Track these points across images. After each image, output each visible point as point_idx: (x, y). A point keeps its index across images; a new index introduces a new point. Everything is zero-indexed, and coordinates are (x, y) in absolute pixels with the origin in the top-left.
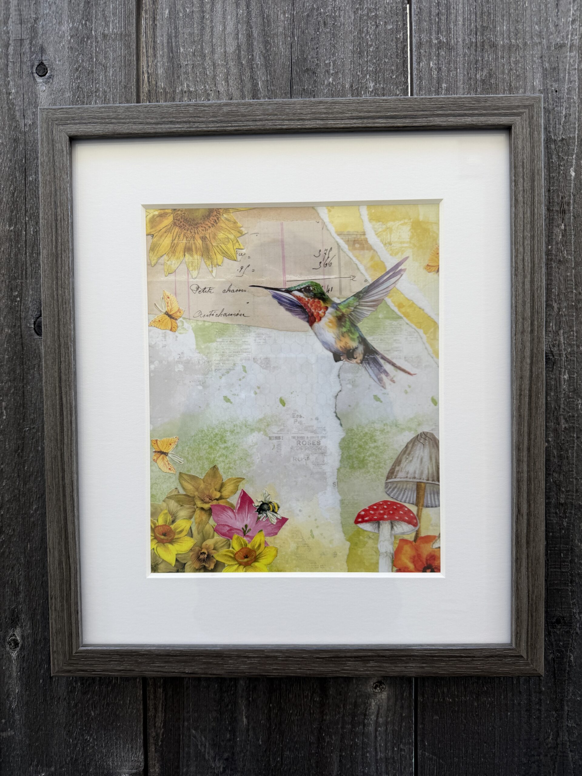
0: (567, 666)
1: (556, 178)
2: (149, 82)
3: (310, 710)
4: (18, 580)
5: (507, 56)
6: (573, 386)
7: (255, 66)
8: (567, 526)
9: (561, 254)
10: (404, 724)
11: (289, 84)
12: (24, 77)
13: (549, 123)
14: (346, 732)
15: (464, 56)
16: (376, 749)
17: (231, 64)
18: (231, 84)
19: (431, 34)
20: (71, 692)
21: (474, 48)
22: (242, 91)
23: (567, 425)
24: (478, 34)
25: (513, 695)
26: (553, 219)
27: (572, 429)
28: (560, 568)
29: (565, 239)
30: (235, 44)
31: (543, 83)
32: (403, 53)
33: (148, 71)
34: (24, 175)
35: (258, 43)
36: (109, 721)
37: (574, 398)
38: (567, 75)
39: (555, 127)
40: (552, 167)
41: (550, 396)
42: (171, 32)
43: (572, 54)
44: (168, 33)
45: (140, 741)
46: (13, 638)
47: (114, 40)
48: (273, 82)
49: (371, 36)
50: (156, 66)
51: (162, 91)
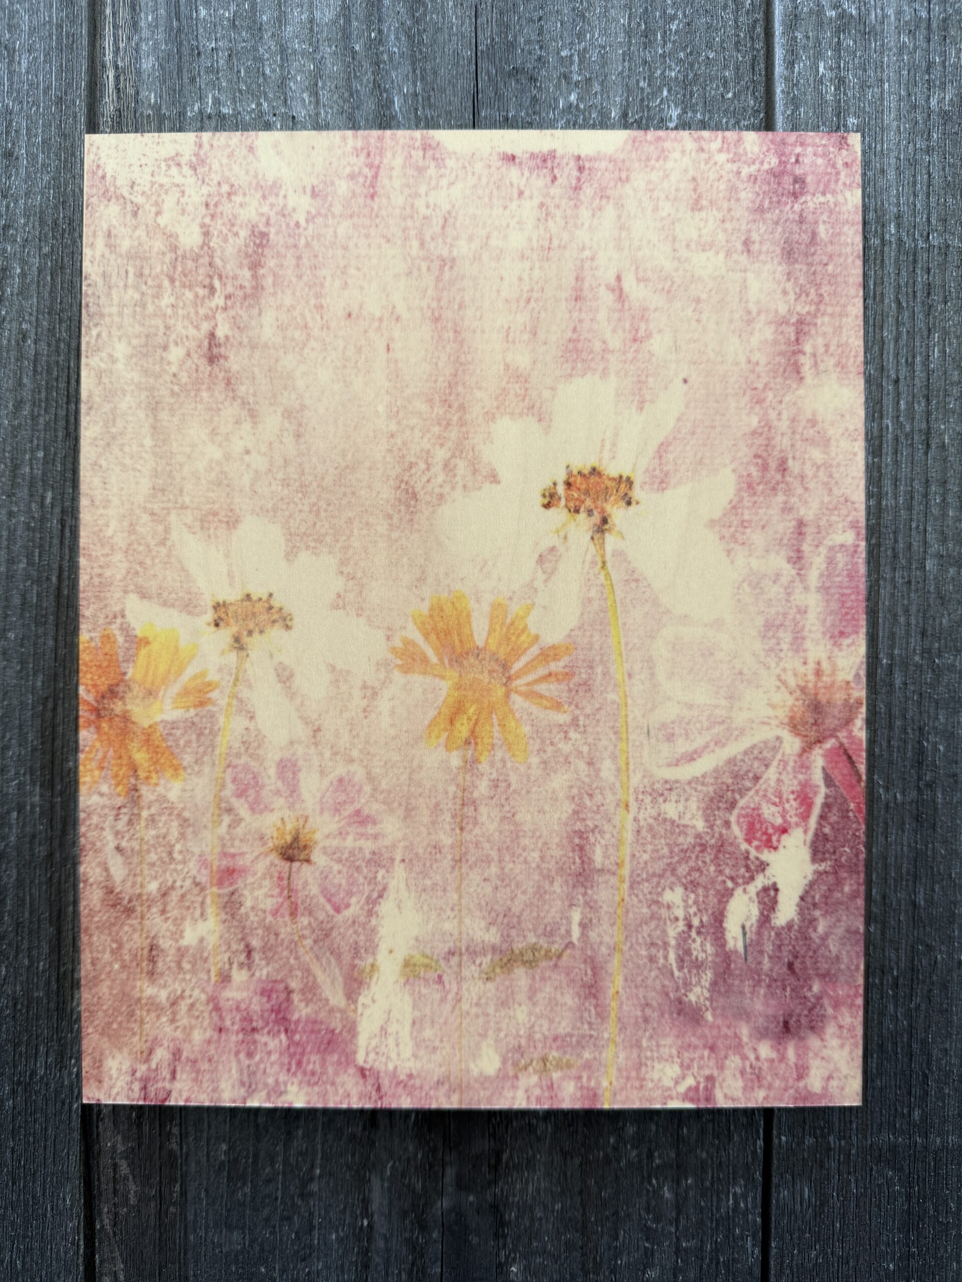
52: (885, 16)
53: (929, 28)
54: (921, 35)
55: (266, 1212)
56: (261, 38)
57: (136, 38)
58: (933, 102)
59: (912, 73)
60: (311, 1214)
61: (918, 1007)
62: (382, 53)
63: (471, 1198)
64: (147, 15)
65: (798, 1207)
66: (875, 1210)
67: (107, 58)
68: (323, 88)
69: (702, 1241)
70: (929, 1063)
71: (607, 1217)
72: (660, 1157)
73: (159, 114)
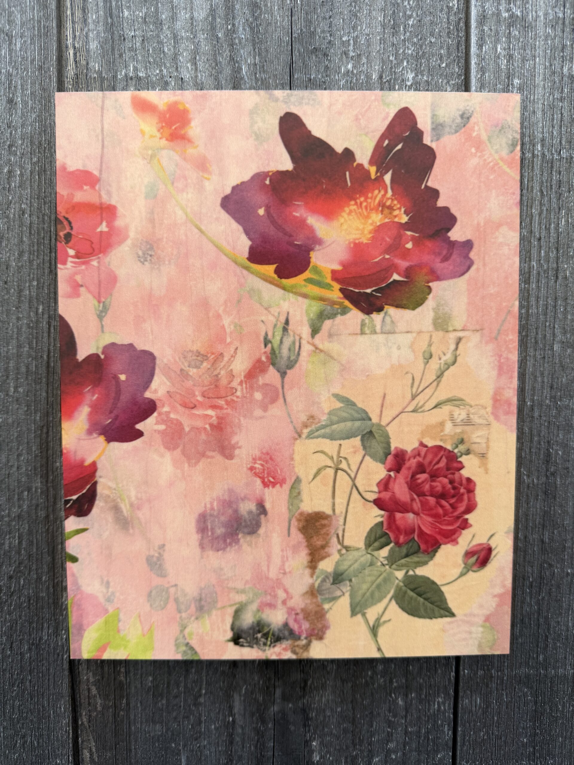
2: (76, 62)
7: (237, 41)
11: (288, 70)
15: (546, 39)
18: (200, 68)
19: (499, 3)
21: (561, 26)
30: (206, 6)
33: (74, 45)
35: (242, 6)
48: (263, 66)
50: (87, 36)
51: (95, 75)
52: (537, 16)
53: (564, 23)
54: (559, 28)
55: (175, 714)
56: (162, 29)
57: (86, 29)
58: (565, 70)
59: (553, 51)
60: (200, 715)
61: (543, 598)
62: (235, 39)
63: (290, 705)
64: (92, 15)
65: (474, 709)
66: (517, 710)
67: (69, 42)
68: (199, 60)
69: (420, 727)
70: (549, 629)
71: (367, 716)
72: (397, 682)
73: (101, 77)
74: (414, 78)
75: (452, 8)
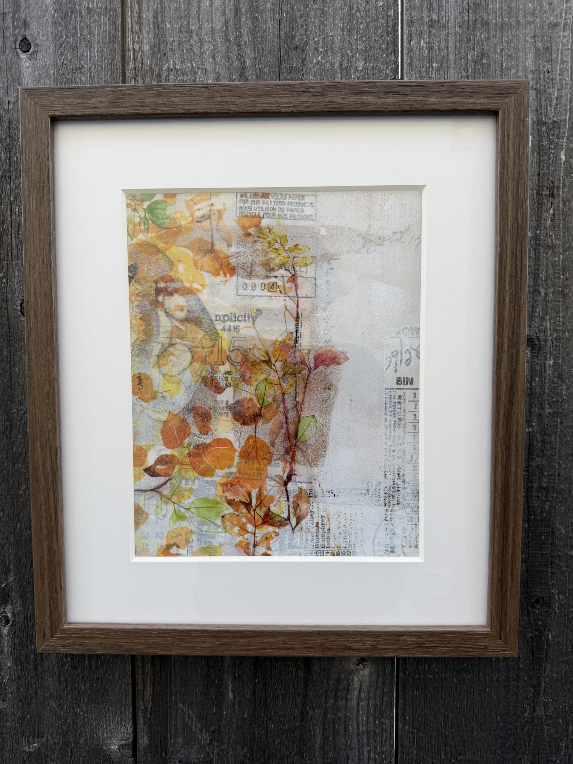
0: (545, 645)
1: (546, 161)
2: (135, 59)
3: (294, 685)
4: (9, 559)
5: (500, 36)
6: (558, 371)
7: (243, 43)
8: (548, 509)
9: (549, 239)
10: (385, 699)
11: (277, 62)
12: (7, 53)
13: (541, 106)
14: (329, 706)
15: (456, 35)
16: (358, 723)
17: (219, 40)
18: (218, 62)
19: (422, 12)
20: (62, 666)
22: (229, 69)
23: (551, 411)
24: (471, 11)
25: (492, 672)
26: (542, 203)
27: (556, 414)
28: (541, 550)
29: (554, 224)
30: (222, 20)
31: (536, 64)
32: (394, 31)
33: (133, 47)
34: (8, 154)
35: (246, 19)
36: (99, 695)
37: (558, 383)
38: (560, 55)
39: (547, 109)
40: (542, 150)
41: (535, 381)
42: (157, 7)
43: (566, 34)
44: (154, 8)
45: (129, 713)
46: (4, 614)
47: (98, 15)
48: (261, 60)
49: (362, 13)
50: (142, 42)
51: (148, 68)
52: (449, 20)
53: (468, 24)
54: (465, 27)
56: (192, 36)
57: (141, 37)
58: (470, 56)
59: (461, 44)
62: (241, 41)
64: (145, 27)
67: (130, 46)
68: (217, 57)
73: (151, 69)
74: (363, 65)
75: (390, 16)
